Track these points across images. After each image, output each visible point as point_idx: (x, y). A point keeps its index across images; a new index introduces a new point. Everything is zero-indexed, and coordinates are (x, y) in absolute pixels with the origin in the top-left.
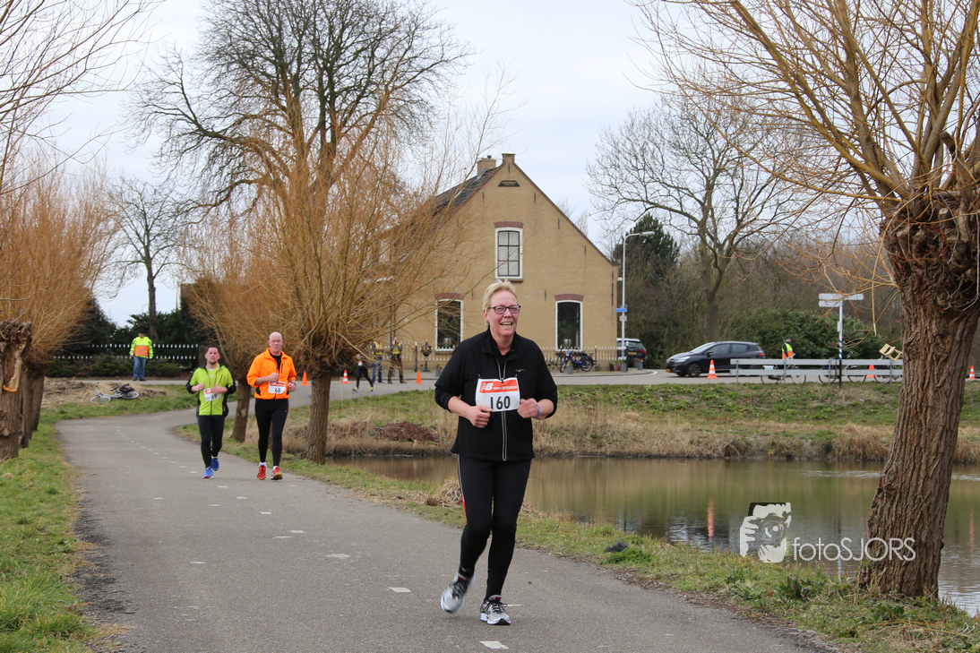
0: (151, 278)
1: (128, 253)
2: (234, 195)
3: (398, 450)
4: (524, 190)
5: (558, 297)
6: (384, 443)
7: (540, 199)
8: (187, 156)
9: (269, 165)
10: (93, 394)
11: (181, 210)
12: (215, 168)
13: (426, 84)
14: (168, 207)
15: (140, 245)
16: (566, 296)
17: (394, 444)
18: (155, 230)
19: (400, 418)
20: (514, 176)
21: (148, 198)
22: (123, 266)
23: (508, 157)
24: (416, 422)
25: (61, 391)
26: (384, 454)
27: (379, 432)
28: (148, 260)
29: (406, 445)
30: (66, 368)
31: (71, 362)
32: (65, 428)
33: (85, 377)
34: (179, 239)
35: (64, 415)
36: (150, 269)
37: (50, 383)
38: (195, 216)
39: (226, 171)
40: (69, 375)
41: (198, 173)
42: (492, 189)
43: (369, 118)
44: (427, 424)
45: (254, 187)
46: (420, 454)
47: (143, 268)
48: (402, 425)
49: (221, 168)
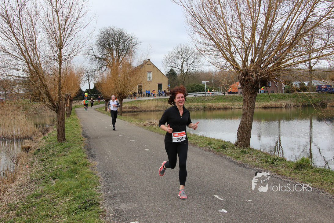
0: (89, 83)
1: (85, 79)
2: (102, 68)
3: (133, 111)
4: (152, 65)
5: (158, 83)
6: (130, 110)
7: (154, 67)
8: (94, 62)
9: (108, 63)
10: (81, 103)
11: (94, 71)
12: (99, 64)
13: (134, 48)
14: (92, 71)
15: (87, 77)
16: (159, 83)
17: (132, 110)
18: (89, 75)
19: (133, 105)
20: (150, 63)
21: (88, 69)
22: (84, 81)
23: (149, 60)
24: (135, 106)
25: (75, 103)
26: (130, 112)
27: (129, 108)
28: (88, 80)
29: (134, 110)
30: (76, 99)
31: (77, 98)
32: (76, 109)
33: (79, 100)
34: (93, 76)
35: (76, 107)
36: (89, 81)
37: (74, 102)
38: (96, 72)
39: (101, 64)
40: (76, 100)
41: (96, 65)
42: (146, 65)
43: (125, 54)
44: (137, 106)
45: (106, 66)
46: (137, 112)
47: (88, 81)
48: (133, 107)
49: (100, 64)
